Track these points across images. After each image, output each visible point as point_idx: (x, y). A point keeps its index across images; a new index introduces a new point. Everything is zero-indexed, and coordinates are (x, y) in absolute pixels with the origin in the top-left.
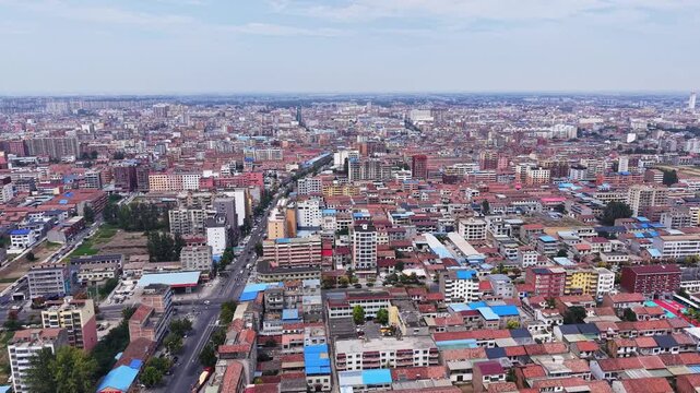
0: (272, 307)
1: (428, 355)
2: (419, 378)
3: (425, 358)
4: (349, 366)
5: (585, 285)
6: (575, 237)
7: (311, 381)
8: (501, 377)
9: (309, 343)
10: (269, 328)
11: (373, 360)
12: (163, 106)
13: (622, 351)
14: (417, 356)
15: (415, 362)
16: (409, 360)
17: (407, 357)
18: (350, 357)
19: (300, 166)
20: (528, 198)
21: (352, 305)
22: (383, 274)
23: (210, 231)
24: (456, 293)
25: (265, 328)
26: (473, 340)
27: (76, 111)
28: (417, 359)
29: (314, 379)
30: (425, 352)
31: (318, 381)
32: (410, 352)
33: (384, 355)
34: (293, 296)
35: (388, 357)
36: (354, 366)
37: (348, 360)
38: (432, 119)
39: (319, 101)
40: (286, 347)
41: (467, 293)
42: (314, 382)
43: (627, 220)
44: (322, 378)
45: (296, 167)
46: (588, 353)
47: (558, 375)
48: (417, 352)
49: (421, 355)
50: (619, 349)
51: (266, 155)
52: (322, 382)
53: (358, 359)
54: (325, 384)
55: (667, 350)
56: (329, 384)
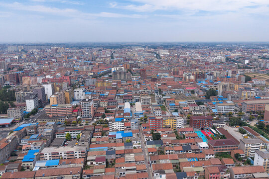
0: (30, 134)
1: (81, 154)
2: (70, 163)
3: (79, 155)
4: (46, 158)
5: (172, 124)
6: (186, 104)
7: (24, 165)
8: (104, 163)
9: (33, 149)
10: (24, 142)
11: (56, 156)
12: (56, 48)
13: (168, 152)
14: (76, 154)
15: (75, 156)
16: (72, 156)
17: (71, 154)
18: (46, 154)
19: (94, 74)
20: (180, 87)
21: (66, 133)
22: (95, 120)
23: (27, 101)
24: (114, 127)
25: (22, 142)
26: (107, 147)
27: (20, 50)
28: (76, 155)
29: (26, 163)
30: (79, 152)
31: (28, 164)
32: (73, 152)
33: (61, 153)
34: (41, 129)
35: (63, 155)
36: (48, 158)
37: (45, 156)
38: (168, 54)
39: (127, 46)
40: (24, 150)
41: (119, 127)
42: (26, 165)
43: (214, 97)
44: (29, 163)
45: (92, 74)
46: (152, 153)
47: (130, 162)
48: (76, 152)
49: (78, 154)
50: (167, 151)
51: (83, 69)
52: (29, 165)
53: (50, 155)
54: (31, 166)
55: (187, 151)
56: (32, 166)
